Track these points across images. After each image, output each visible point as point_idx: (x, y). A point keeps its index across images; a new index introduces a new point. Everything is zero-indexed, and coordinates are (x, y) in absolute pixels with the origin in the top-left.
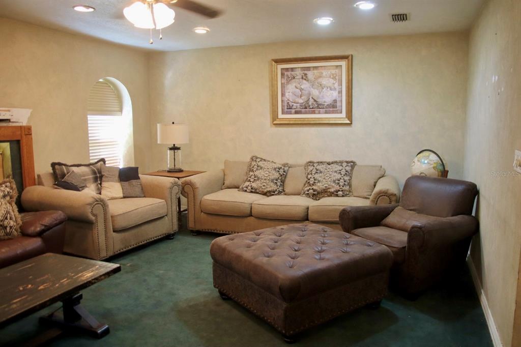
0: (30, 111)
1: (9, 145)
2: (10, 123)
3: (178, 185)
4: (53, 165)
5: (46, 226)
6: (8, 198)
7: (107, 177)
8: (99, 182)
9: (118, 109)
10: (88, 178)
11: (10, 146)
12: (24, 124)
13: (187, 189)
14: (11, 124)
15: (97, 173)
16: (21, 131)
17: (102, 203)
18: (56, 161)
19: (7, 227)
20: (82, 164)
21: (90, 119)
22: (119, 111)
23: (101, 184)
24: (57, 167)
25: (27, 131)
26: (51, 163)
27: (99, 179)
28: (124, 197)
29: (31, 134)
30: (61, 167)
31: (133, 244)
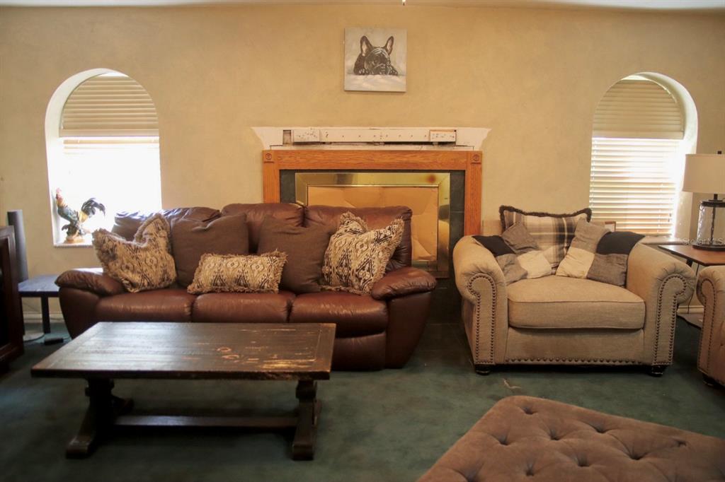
0: (488, 130)
1: (449, 176)
2: (455, 147)
3: (686, 279)
4: (503, 209)
5: (394, 290)
6: (385, 244)
7: (578, 239)
8: (566, 245)
9: (678, 127)
10: (546, 235)
11: (451, 178)
12: (476, 149)
13: (706, 288)
14: (456, 149)
15: (566, 230)
16: (467, 158)
17: (490, 277)
18: (507, 204)
19: (361, 279)
20: (550, 212)
21: (596, 143)
22: (680, 131)
23: (568, 248)
24: (506, 213)
25: (476, 158)
26: (500, 206)
27: (566, 240)
28: (588, 278)
29: (480, 163)
30: (511, 213)
31: (550, 358)
